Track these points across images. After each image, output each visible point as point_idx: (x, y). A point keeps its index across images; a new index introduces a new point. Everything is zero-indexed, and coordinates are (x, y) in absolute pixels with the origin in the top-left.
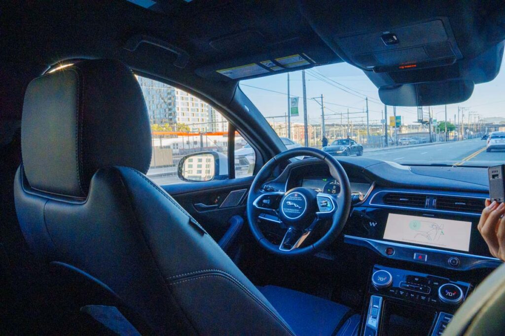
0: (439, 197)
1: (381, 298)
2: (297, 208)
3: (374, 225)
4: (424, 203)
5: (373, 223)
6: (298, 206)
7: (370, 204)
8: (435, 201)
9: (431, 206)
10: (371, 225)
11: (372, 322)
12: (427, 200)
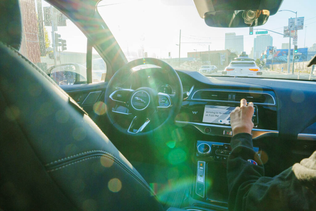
0: (237, 93)
1: (205, 162)
2: (143, 102)
3: (196, 113)
4: (227, 97)
5: (195, 112)
6: (143, 101)
7: (192, 99)
8: (234, 96)
9: (232, 99)
10: (193, 113)
11: (201, 179)
12: (230, 96)
